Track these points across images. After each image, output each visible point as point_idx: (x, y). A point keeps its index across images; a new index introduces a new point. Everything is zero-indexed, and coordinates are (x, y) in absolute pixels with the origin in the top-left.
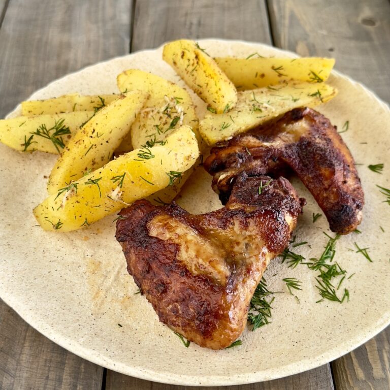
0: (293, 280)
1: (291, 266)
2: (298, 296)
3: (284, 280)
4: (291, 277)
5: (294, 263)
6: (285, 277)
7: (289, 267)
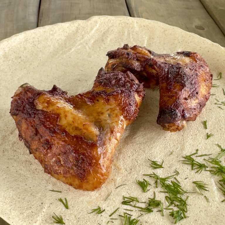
0: (201, 183)
1: (197, 172)
2: (206, 196)
3: (194, 183)
4: (199, 181)
5: (200, 170)
6: (195, 180)
7: (196, 173)
